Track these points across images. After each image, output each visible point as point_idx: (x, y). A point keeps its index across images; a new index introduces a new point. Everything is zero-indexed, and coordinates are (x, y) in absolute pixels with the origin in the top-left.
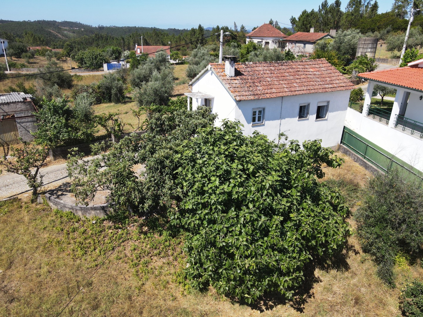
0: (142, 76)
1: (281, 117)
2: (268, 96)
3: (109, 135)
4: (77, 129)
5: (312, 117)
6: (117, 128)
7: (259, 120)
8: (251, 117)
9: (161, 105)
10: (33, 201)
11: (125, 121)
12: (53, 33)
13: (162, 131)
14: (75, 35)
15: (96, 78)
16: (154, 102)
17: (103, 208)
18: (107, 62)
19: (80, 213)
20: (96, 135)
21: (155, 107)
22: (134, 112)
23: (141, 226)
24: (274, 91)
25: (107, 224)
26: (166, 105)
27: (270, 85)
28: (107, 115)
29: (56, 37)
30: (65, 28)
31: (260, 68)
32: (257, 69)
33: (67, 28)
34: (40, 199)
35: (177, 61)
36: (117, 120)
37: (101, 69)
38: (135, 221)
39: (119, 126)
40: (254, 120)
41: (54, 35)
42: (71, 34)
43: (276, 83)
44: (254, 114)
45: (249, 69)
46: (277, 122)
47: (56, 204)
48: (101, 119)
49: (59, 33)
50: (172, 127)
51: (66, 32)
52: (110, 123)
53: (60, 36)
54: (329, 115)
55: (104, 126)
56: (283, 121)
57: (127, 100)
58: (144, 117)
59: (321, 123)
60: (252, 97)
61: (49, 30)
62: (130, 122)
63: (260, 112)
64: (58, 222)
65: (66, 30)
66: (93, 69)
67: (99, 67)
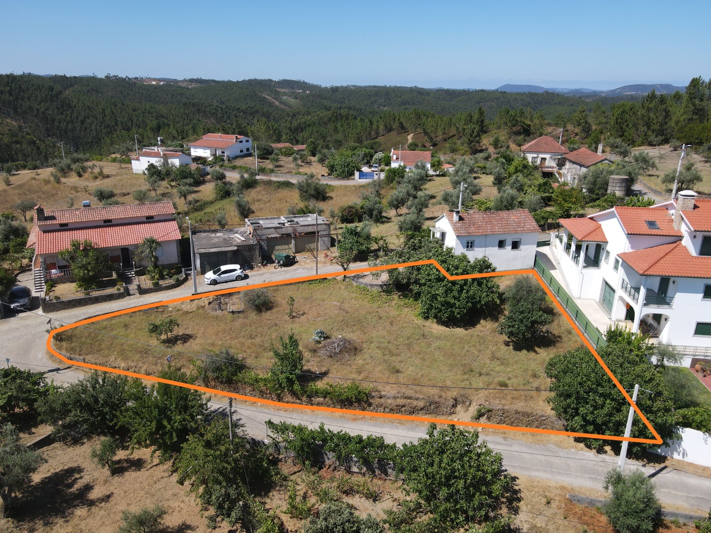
0: (400, 199)
1: (485, 246)
2: (476, 234)
3: (379, 250)
4: (362, 244)
5: (509, 248)
6: (385, 246)
7: (471, 247)
8: (466, 244)
9: (415, 231)
10: (344, 280)
11: (391, 241)
12: (267, 99)
13: (415, 249)
14: (298, 101)
15: (348, 188)
16: (410, 229)
17: (381, 286)
18: (359, 170)
19: (369, 287)
20: (372, 249)
21: (410, 233)
22: (397, 235)
23: (400, 296)
24: (481, 231)
25: (382, 293)
26: (419, 231)
27: (479, 228)
28: (380, 237)
29: (271, 105)
30: (284, 90)
31: (477, 216)
32: (474, 216)
33: (287, 91)
34: (347, 280)
35: (438, 173)
36: (385, 240)
37: (352, 177)
38: (397, 294)
39: (386, 244)
40: (468, 247)
41: (269, 102)
42: (292, 101)
43: (484, 226)
44: (468, 243)
45: (469, 217)
46: (483, 249)
47: (356, 282)
48: (376, 239)
49: (276, 99)
50: (420, 247)
51: (285, 98)
52: (381, 242)
53: (277, 103)
54: (522, 247)
55: (377, 243)
56: (487, 248)
57: (384, 219)
58: (402, 240)
59: (515, 252)
60: (466, 234)
61: (263, 95)
62: (393, 241)
63: (472, 243)
64: (358, 290)
65: (285, 94)
66: (344, 177)
67: (350, 175)
